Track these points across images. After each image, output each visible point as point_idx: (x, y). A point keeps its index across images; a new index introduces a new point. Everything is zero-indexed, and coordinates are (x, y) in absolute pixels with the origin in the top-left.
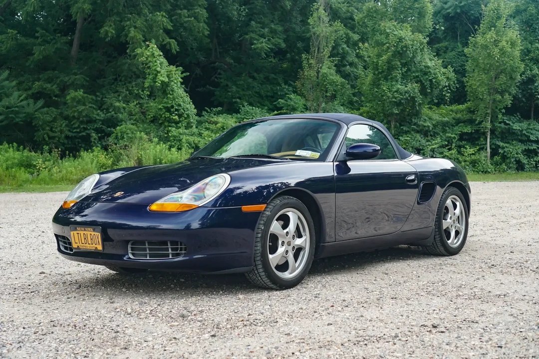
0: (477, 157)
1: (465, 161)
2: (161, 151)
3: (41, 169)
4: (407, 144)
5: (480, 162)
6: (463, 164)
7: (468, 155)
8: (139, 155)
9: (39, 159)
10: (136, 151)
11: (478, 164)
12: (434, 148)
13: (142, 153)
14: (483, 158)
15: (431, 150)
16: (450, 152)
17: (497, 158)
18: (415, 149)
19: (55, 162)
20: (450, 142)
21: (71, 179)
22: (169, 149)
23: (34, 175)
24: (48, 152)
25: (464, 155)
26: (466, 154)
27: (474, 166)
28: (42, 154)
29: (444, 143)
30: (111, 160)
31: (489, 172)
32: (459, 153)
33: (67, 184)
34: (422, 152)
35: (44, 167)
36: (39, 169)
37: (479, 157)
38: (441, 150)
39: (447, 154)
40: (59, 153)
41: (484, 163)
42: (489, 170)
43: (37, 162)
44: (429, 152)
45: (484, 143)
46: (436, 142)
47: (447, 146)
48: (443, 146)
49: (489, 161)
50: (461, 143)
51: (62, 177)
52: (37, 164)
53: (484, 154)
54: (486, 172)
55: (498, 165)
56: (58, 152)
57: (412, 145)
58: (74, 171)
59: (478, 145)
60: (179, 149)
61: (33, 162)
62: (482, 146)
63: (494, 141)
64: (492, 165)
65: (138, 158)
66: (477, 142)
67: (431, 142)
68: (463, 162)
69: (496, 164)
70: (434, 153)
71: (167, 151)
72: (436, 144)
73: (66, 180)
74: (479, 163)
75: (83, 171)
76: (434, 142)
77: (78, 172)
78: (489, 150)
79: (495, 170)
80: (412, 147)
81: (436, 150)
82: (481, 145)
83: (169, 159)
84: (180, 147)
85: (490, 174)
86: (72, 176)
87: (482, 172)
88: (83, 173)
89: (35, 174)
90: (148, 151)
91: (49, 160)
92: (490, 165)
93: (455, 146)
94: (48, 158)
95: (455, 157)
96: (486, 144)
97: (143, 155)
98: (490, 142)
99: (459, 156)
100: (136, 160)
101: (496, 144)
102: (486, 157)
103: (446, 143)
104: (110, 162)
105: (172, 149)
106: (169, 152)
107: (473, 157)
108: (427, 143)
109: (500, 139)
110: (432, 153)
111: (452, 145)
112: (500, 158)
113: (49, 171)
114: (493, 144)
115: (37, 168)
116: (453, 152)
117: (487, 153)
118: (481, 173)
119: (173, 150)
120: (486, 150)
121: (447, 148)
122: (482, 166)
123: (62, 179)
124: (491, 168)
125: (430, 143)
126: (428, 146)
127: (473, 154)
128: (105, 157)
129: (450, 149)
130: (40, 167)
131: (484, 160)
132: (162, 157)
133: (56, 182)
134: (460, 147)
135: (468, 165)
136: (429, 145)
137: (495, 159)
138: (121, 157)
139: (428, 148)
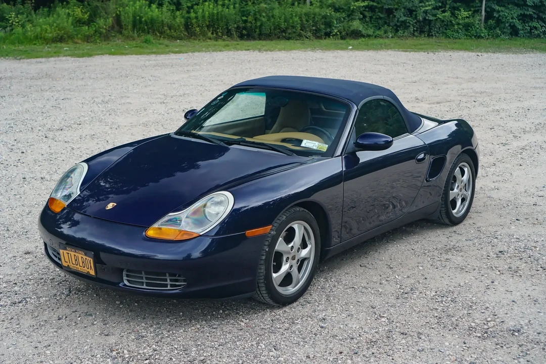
0: (471, 20)
1: (458, 24)
2: (141, 7)
3: (14, 23)
4: (400, 5)
5: (473, 25)
6: (456, 27)
7: (462, 18)
8: (118, 12)
9: (12, 11)
10: (114, 6)
11: (471, 28)
12: (428, 10)
13: (121, 10)
14: (477, 22)
15: (424, 12)
16: (443, 14)
17: (491, 22)
18: (408, 9)
19: (29, 15)
20: (445, 3)
21: (46, 37)
22: (150, 6)
23: (6, 29)
24: (21, 4)
25: (457, 18)
26: (460, 17)
27: (467, 30)
28: (14, 5)
29: (437, 5)
30: (88, 14)
31: (482, 37)
32: (453, 14)
33: (43, 43)
34: (414, 13)
35: (17, 21)
36: (12, 23)
37: (472, 21)
38: (435, 12)
39: (440, 17)
40: (33, 5)
41: (477, 27)
42: (482, 35)
43: (10, 16)
44: (422, 14)
45: (479, 5)
46: (430, 3)
47: (440, 7)
48: (436, 8)
49: (482, 25)
50: (455, 5)
51: (37, 36)
52: (10, 17)
53: (478, 17)
54: (478, 37)
55: (491, 30)
56: (31, 4)
57: (404, 6)
58: (48, 28)
59: (473, 7)
60: (160, 5)
61: (5, 15)
62: (477, 9)
63: (489, 4)
64: (485, 29)
65: (117, 14)
66: (472, 4)
67: (425, 3)
68: (456, 26)
69: (490, 28)
70: (426, 15)
71: (147, 7)
72: (429, 5)
73: (41, 38)
74: (473, 27)
75: (59, 30)
76: (427, 3)
77: (53, 30)
78: (483, 13)
79: (489, 35)
80: (404, 8)
81: (429, 11)
82: (476, 7)
83: (150, 17)
84: (160, 2)
85: (482, 40)
86: (47, 35)
87: (475, 36)
88: (59, 32)
89: (8, 28)
90: (127, 8)
91: (22, 13)
92: (483, 29)
93: (449, 8)
94: (21, 11)
95: (448, 20)
96: (481, 6)
97: (122, 13)
98: (485, 4)
99: (452, 19)
100: (114, 17)
101: (491, 7)
102: (480, 20)
103: (440, 4)
104: (86, 16)
105: (152, 5)
106: (149, 10)
107: (467, 20)
108: (421, 4)
109: (495, 2)
110: (425, 15)
111: (445, 7)
112: (494, 22)
113: (23, 26)
114: (488, 6)
115: (10, 22)
116: (446, 14)
117: (481, 16)
118: (473, 37)
119: (154, 6)
120: (481, 12)
121: (440, 10)
122: (476, 30)
123: (36, 38)
124: (484, 32)
125: (423, 4)
126: (421, 8)
127: (467, 17)
128: (82, 12)
129: (444, 12)
130: (13, 21)
131: (478, 24)
132: (142, 15)
133: (30, 41)
134: (454, 8)
135: (460, 29)
136: (422, 6)
137: (489, 23)
138: (99, 12)
139: (421, 9)
